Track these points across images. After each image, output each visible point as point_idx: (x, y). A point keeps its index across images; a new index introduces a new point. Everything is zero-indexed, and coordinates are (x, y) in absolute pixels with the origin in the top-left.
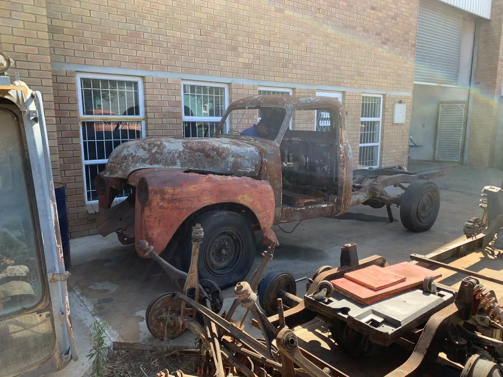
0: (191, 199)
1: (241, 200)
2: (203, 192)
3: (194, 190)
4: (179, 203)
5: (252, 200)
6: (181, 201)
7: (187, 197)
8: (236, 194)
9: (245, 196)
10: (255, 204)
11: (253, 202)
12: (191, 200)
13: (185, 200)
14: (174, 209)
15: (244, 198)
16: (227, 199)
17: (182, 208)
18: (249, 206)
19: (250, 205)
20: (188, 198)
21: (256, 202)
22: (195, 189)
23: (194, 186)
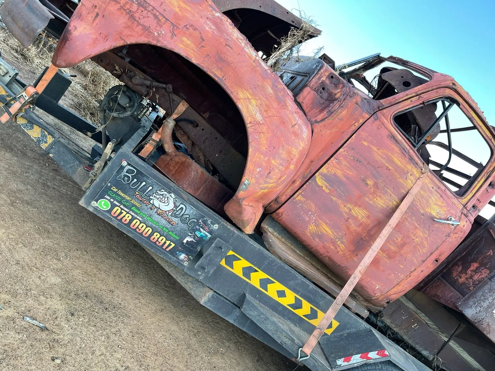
0: (161, 18)
1: (242, 101)
2: (191, 29)
3: (177, 10)
4: (138, 9)
5: (259, 117)
6: (142, 6)
7: (158, 11)
8: (240, 84)
9: (253, 102)
10: (260, 131)
11: (258, 123)
12: (160, 20)
13: (149, 11)
14: (125, 10)
15: (250, 103)
16: (221, 77)
17: (137, 19)
18: (248, 122)
19: (250, 123)
20: (157, 14)
21: (264, 129)
22: (180, 10)
23: (183, 5)
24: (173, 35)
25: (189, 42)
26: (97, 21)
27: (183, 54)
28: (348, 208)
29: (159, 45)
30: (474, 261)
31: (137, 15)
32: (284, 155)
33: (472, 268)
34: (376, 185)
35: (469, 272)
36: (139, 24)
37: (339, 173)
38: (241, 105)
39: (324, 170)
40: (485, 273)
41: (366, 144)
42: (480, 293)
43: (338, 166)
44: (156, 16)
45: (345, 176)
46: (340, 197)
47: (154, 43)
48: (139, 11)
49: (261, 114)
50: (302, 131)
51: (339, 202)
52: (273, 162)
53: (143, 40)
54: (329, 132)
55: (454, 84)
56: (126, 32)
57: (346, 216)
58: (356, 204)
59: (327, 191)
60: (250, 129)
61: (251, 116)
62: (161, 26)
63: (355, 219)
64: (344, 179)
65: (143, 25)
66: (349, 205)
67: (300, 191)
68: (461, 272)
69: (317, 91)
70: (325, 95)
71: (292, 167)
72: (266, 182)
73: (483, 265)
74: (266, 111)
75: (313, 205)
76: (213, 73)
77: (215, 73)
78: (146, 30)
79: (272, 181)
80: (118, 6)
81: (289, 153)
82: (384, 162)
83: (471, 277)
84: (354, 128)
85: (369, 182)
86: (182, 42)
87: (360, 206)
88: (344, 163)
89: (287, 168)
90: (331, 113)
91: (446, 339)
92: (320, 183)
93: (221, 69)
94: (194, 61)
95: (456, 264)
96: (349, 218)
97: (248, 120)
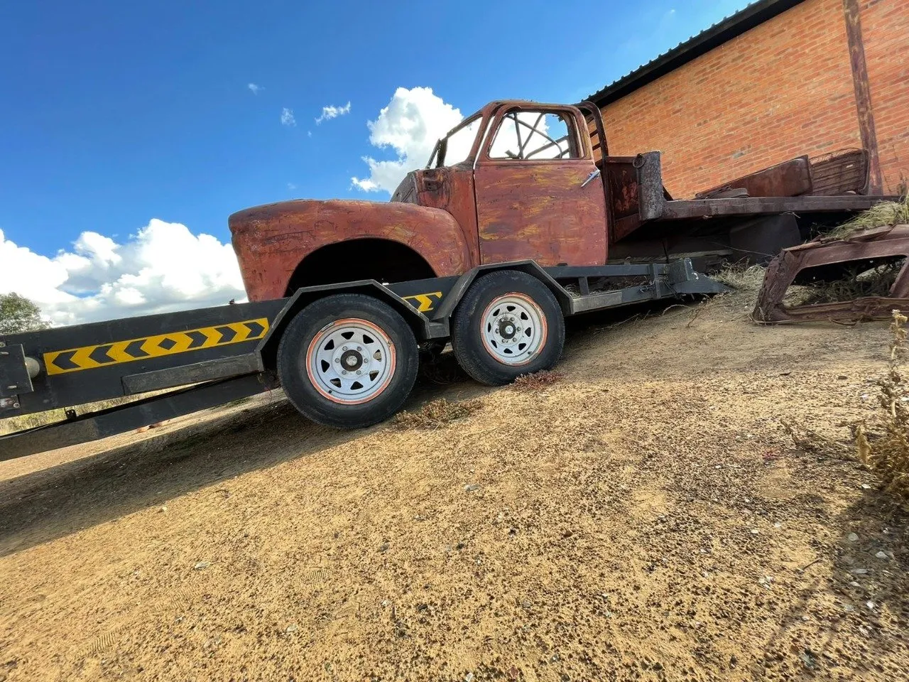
24: (314, 237)
25: (327, 232)
26: (264, 278)
27: (331, 242)
28: (521, 234)
29: (312, 251)
30: (622, 188)
31: (283, 248)
32: (447, 240)
33: (625, 193)
34: (522, 203)
35: (626, 197)
36: (289, 251)
37: (491, 220)
38: (392, 237)
39: (481, 228)
40: (634, 186)
41: (488, 187)
42: (644, 198)
43: (487, 217)
44: (294, 237)
45: (497, 218)
46: (508, 233)
47: (308, 253)
48: (282, 244)
49: (409, 230)
50: (444, 217)
51: (512, 236)
52: (446, 251)
53: (301, 258)
54: (459, 204)
55: (497, 103)
56: (287, 264)
57: (525, 240)
58: (523, 227)
59: (497, 238)
60: (413, 246)
61: (405, 237)
62: (302, 239)
63: (532, 236)
64: (499, 220)
65: (292, 250)
66: (520, 232)
67: (482, 256)
68: (622, 203)
69: (427, 190)
70: (435, 187)
71: (460, 244)
72: (455, 268)
73: (628, 184)
74: (411, 226)
75: (498, 255)
76: (358, 235)
77: (360, 234)
78: (295, 250)
79: (458, 263)
80: (267, 255)
81: (449, 236)
82: (510, 185)
83: (630, 198)
84: (471, 187)
85: (515, 206)
86: (323, 236)
87: (527, 225)
88: (488, 210)
89: (458, 247)
90: (448, 192)
91: (665, 258)
92: (488, 238)
93: (359, 229)
94: (341, 240)
95: (615, 202)
96: (528, 240)
97: (405, 242)
